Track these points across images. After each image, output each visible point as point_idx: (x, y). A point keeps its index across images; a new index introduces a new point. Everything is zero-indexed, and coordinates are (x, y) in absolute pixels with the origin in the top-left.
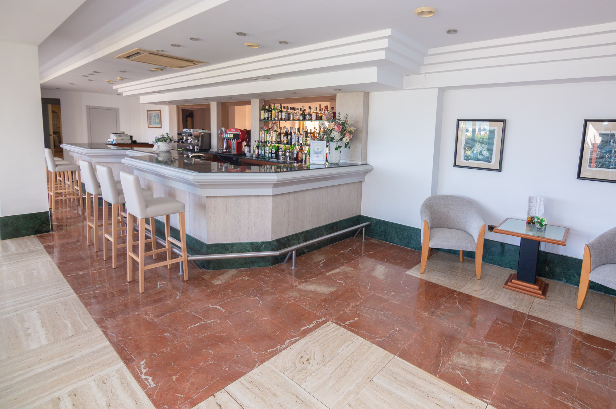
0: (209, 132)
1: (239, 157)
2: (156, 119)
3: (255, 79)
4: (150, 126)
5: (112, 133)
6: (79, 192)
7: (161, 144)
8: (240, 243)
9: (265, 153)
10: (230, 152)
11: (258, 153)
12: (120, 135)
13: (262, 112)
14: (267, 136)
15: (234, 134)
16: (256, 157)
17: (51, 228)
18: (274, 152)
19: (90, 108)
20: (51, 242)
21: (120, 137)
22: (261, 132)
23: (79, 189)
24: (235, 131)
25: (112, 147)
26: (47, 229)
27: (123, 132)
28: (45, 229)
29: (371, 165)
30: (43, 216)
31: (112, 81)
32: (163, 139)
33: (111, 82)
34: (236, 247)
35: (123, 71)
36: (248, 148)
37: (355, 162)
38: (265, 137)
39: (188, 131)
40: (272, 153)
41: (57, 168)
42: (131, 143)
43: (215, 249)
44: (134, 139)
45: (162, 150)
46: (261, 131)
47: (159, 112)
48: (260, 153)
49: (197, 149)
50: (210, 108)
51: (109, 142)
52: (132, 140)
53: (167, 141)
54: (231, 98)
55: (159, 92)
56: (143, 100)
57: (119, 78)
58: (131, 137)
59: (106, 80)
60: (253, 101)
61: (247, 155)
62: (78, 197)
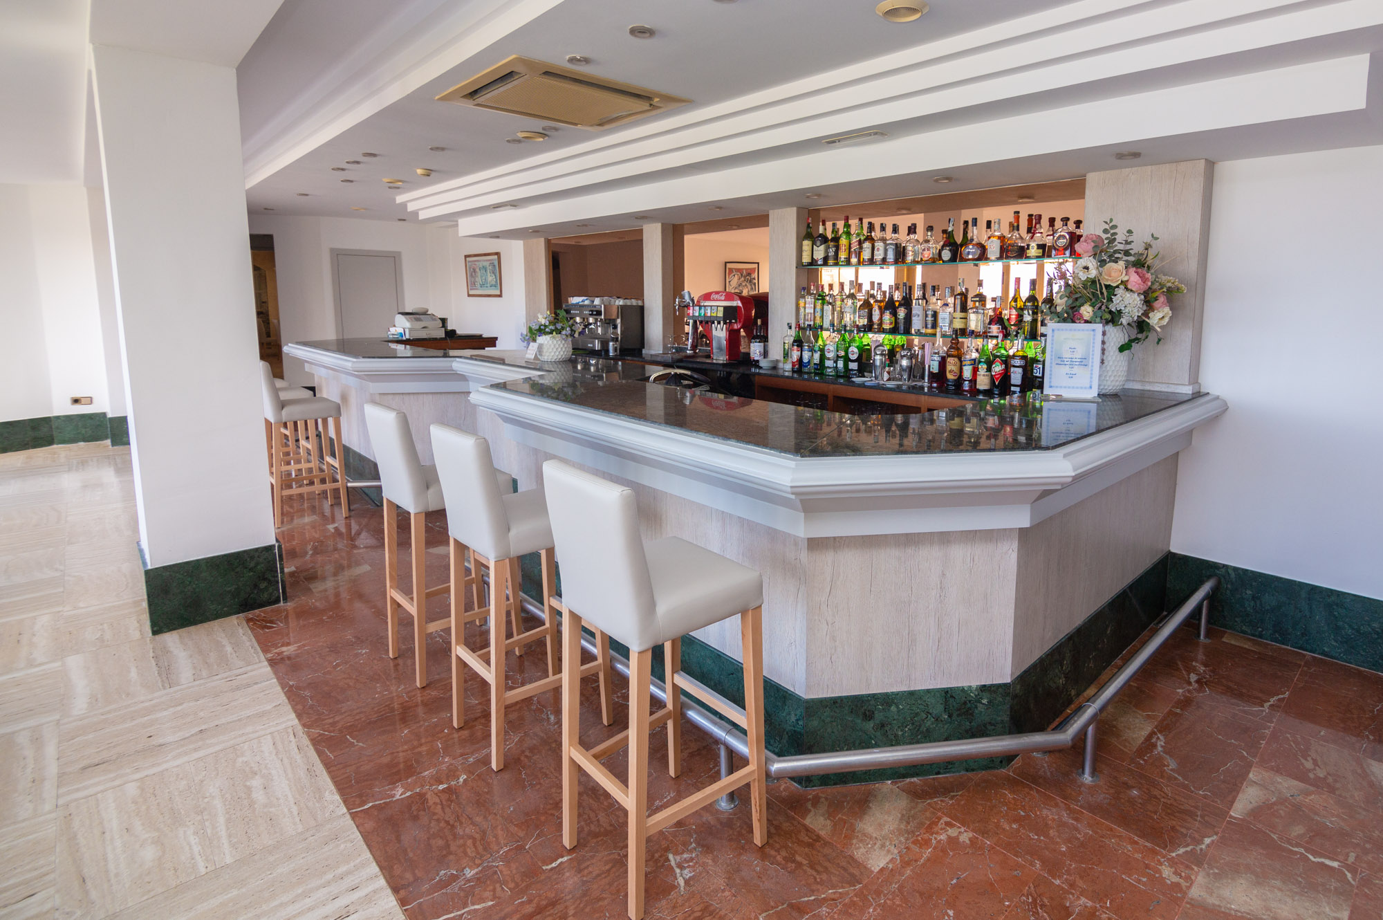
0: (640, 303)
1: (732, 370)
2: (489, 274)
3: (832, 141)
4: (471, 292)
5: (399, 313)
6: (339, 471)
7: (546, 342)
8: (912, 694)
9: (823, 358)
10: (708, 357)
11: (800, 359)
12: (418, 316)
13: (807, 244)
14: (822, 310)
15: (726, 308)
16: (793, 371)
17: (281, 591)
18: (854, 357)
19: (337, 255)
20: (288, 644)
21: (419, 322)
22: (802, 302)
23: (337, 465)
24: (723, 298)
25: (400, 347)
26: (271, 594)
27: (423, 311)
28: (265, 596)
29: (1217, 398)
30: (261, 560)
31: (400, 181)
32: (553, 327)
33: (395, 186)
34: (898, 707)
35: (437, 149)
36: (762, 344)
37: (1164, 385)
38: (818, 315)
39: (587, 302)
40: (847, 360)
41: (284, 412)
42: (444, 336)
43: (832, 717)
44: (450, 328)
45: (551, 357)
46: (804, 297)
47: (496, 257)
48: (805, 360)
49: (615, 349)
50: (641, 240)
51: (393, 335)
52: (445, 329)
53: (564, 332)
54: (720, 208)
55: (514, 204)
56: (467, 226)
57: (419, 171)
58: (444, 321)
59: (386, 180)
60: (774, 215)
61: (761, 364)
62: (335, 485)
